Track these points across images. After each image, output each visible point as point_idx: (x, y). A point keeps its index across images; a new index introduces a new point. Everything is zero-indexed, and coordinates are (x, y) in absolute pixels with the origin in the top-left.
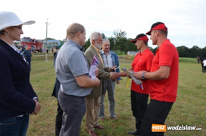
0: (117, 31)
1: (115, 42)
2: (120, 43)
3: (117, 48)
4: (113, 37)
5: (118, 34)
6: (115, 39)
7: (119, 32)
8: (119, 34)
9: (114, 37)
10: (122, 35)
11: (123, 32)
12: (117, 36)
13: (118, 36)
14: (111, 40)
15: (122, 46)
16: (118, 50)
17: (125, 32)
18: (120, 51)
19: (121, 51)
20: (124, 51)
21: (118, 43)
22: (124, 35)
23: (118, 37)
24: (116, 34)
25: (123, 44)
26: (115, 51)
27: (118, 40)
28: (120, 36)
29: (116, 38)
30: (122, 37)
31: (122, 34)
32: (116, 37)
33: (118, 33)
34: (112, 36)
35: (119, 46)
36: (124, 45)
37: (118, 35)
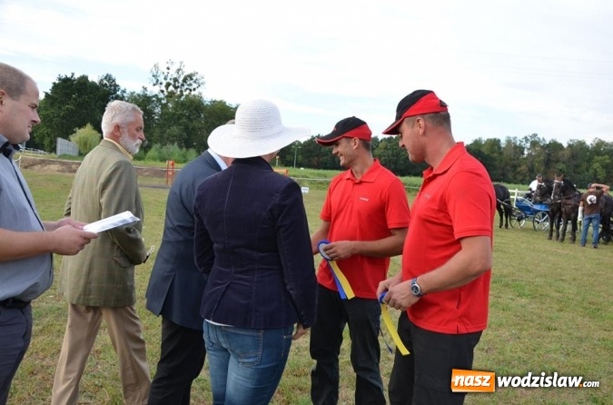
0: (166, 71)
1: (158, 110)
2: (179, 118)
3: (165, 135)
4: (149, 94)
5: (172, 82)
6: (159, 100)
7: (173, 74)
8: (176, 80)
9: (153, 90)
10: (186, 87)
11: (190, 77)
12: (164, 89)
13: (171, 88)
14: (144, 102)
15: (186, 129)
16: (173, 142)
17: (197, 76)
18: (181, 147)
19: (184, 149)
20: (194, 147)
21: (168, 118)
22: (195, 86)
23: (171, 95)
24: (161, 79)
25: (191, 121)
26: (158, 146)
27: (170, 105)
28: (176, 88)
29: (161, 96)
30: (185, 93)
31: (185, 80)
32: (162, 91)
33: (169, 77)
34: (145, 89)
35: (175, 130)
36: (196, 124)
37: (168, 85)
